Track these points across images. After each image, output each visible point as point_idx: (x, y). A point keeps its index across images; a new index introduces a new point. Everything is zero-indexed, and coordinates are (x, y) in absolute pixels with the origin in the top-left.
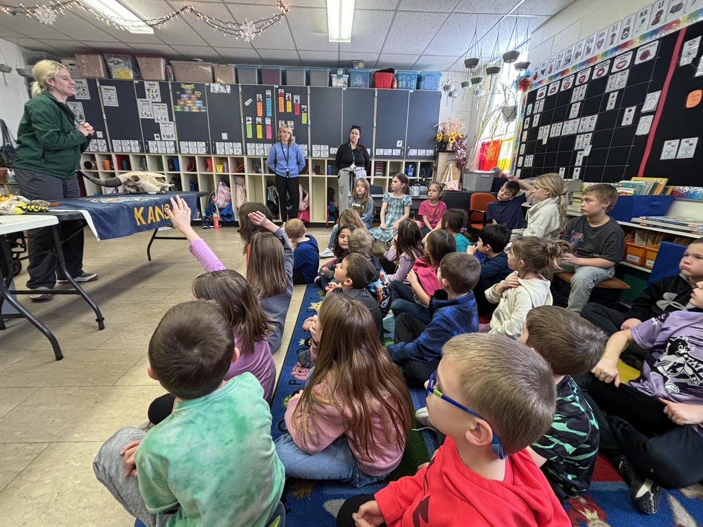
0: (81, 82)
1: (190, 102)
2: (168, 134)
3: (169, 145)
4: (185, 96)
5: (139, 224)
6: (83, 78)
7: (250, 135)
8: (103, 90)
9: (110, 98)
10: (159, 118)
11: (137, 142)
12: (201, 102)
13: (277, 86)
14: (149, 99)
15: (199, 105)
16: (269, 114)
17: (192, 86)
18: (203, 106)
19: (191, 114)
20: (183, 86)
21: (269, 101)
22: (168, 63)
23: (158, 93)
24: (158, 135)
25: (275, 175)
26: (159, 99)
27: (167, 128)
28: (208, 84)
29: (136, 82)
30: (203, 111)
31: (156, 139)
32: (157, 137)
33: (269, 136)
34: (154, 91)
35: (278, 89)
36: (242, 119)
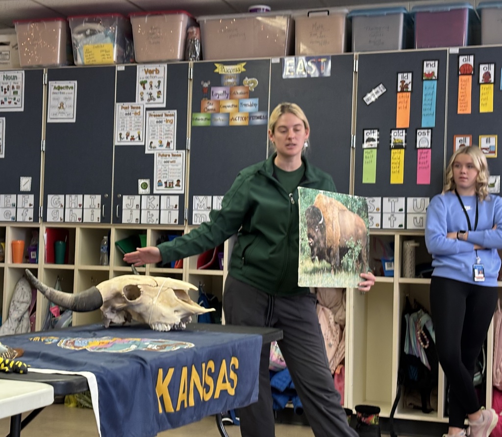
0: (15, 78)
1: (230, 103)
2: (169, 179)
3: (168, 203)
4: (219, 91)
5: (161, 411)
6: (17, 68)
7: (369, 176)
8: (51, 90)
9: (62, 105)
10: (156, 143)
11: (98, 198)
12: (256, 101)
13: (455, 50)
14: (141, 102)
15: (249, 109)
16: (429, 119)
17: (240, 68)
18: (260, 110)
19: (230, 130)
20: (219, 69)
21: (430, 89)
22: (194, 23)
23: (163, 88)
24: (147, 181)
25: (428, 281)
26: (161, 102)
27: (170, 166)
28: (277, 60)
29: (121, 68)
30: (258, 122)
31: (141, 191)
32: (145, 186)
33: (424, 177)
34: (155, 83)
35: (457, 56)
36: (354, 138)
